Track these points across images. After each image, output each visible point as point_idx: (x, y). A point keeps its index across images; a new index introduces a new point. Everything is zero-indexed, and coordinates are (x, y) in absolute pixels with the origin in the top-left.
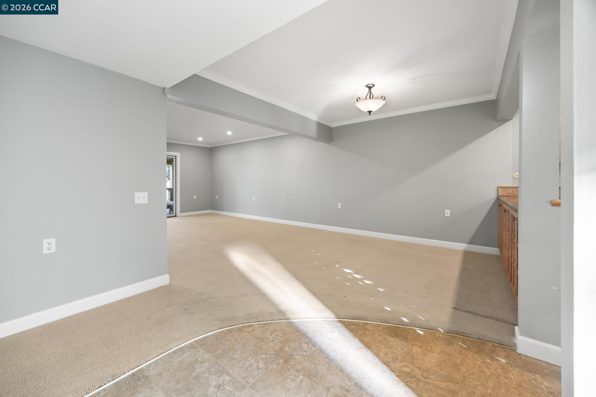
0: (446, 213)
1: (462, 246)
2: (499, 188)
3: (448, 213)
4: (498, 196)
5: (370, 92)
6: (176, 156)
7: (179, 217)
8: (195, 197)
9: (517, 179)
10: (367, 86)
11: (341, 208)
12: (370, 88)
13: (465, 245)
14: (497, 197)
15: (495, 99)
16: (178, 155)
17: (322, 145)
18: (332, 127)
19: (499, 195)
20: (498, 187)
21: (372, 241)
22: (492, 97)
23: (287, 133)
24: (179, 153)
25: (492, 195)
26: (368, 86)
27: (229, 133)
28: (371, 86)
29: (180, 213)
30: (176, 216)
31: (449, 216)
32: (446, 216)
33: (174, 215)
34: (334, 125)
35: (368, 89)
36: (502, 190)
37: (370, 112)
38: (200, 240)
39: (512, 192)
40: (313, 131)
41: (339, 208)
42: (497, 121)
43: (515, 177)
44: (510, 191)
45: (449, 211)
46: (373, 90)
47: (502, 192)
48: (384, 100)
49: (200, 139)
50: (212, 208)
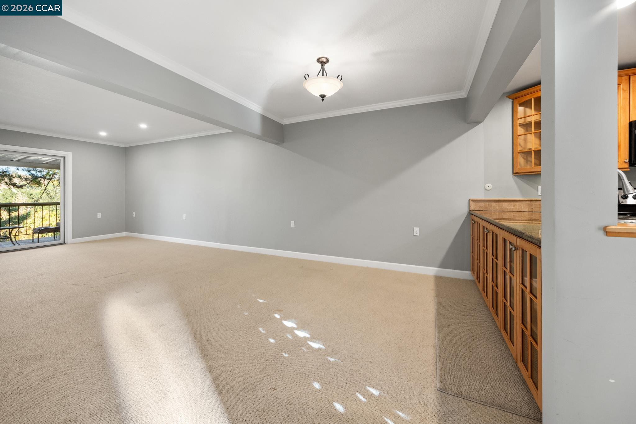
0: (415, 231)
1: (432, 271)
2: (471, 201)
3: (417, 231)
4: (470, 211)
5: (324, 70)
6: (65, 157)
7: (70, 244)
8: (99, 215)
9: (489, 191)
10: (318, 60)
11: (294, 227)
12: (323, 63)
13: (436, 269)
14: (468, 212)
15: (465, 98)
16: (68, 155)
17: (271, 147)
18: (284, 124)
19: (471, 209)
20: (469, 200)
21: (331, 270)
22: (463, 94)
23: (230, 130)
24: (71, 153)
25: (464, 210)
26: (321, 60)
27: (143, 126)
28: (325, 60)
29: (73, 238)
30: (64, 243)
31: (418, 235)
32: (414, 235)
33: (62, 241)
34: (285, 122)
35: (320, 65)
36: (474, 204)
37: (323, 97)
38: (74, 284)
39: (484, 206)
40: (256, 126)
41: (292, 227)
42: (468, 123)
43: (486, 188)
44: (482, 204)
45: (418, 229)
46: (326, 66)
47: (473, 207)
48: (341, 80)
49: (103, 134)
50: (127, 230)
